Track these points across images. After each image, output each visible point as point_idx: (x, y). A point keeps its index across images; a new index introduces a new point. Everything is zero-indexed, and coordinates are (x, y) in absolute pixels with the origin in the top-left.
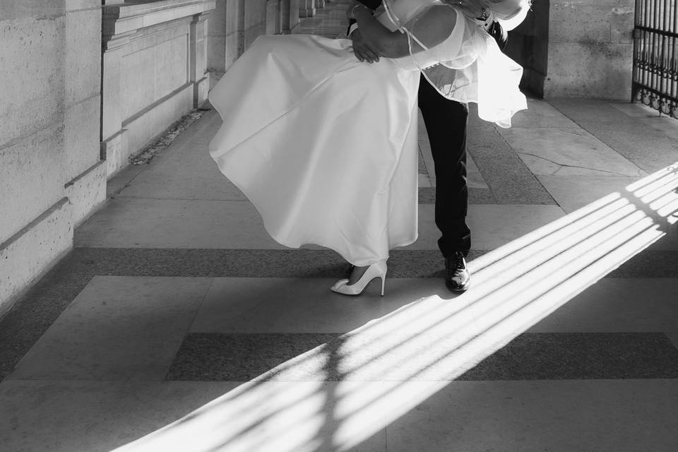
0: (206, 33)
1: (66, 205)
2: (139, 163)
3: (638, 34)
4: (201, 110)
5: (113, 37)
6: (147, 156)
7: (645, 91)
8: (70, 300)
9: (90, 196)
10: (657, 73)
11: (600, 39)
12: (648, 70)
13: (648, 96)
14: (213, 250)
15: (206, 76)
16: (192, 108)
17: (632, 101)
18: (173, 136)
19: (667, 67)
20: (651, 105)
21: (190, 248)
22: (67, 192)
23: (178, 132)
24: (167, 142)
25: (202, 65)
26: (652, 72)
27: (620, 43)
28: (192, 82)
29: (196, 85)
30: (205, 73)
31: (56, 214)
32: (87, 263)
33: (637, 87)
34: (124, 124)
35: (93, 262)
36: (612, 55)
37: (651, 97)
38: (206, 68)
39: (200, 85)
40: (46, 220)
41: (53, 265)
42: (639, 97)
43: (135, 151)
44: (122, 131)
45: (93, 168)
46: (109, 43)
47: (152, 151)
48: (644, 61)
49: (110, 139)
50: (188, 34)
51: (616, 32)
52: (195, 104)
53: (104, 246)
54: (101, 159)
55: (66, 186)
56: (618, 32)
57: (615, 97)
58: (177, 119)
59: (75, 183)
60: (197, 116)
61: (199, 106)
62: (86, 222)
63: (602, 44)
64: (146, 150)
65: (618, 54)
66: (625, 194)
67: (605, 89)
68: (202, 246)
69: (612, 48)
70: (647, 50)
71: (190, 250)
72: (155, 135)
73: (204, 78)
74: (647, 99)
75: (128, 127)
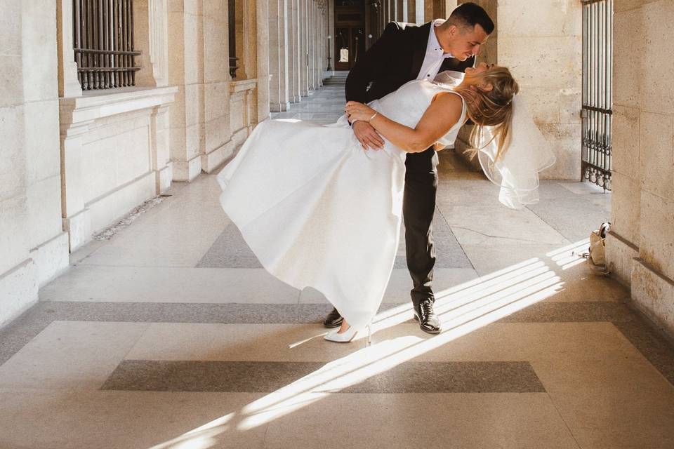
0: (167, 125)
1: (30, 264)
2: (102, 239)
3: (585, 114)
4: (163, 196)
5: (71, 126)
6: (109, 233)
7: (592, 169)
8: (33, 336)
9: (54, 262)
10: (601, 151)
11: (549, 120)
12: (594, 148)
13: (594, 174)
14: (153, 304)
15: (168, 165)
16: (154, 195)
17: (582, 181)
18: (134, 218)
19: (594, 140)
20: (597, 182)
21: (136, 301)
22: (31, 255)
23: (139, 214)
24: (128, 222)
25: (164, 155)
26: (597, 150)
27: (569, 124)
28: (154, 170)
29: (158, 173)
30: (167, 164)
31: (22, 270)
32: (48, 312)
33: (586, 166)
34: (86, 205)
35: (53, 312)
36: (560, 136)
37: (597, 175)
38: (168, 158)
39: (162, 173)
40: (13, 274)
41: (21, 313)
42: (588, 177)
43: (99, 229)
44: (85, 210)
45: (55, 238)
46: (69, 132)
47: (115, 229)
48: (590, 140)
49: (72, 217)
50: (148, 126)
51: (565, 113)
52: (158, 192)
53: (64, 300)
54: (64, 230)
55: (31, 251)
56: (566, 113)
57: (565, 176)
58: (140, 204)
59: (40, 249)
60: (158, 201)
61: (162, 193)
62: (50, 283)
63: (550, 125)
64: (109, 229)
65: (568, 134)
66: (542, 259)
67: (556, 169)
68: (145, 300)
69: (562, 128)
70: (593, 129)
71: (134, 303)
72: (118, 217)
73: (166, 167)
74: (594, 178)
75: (91, 207)
